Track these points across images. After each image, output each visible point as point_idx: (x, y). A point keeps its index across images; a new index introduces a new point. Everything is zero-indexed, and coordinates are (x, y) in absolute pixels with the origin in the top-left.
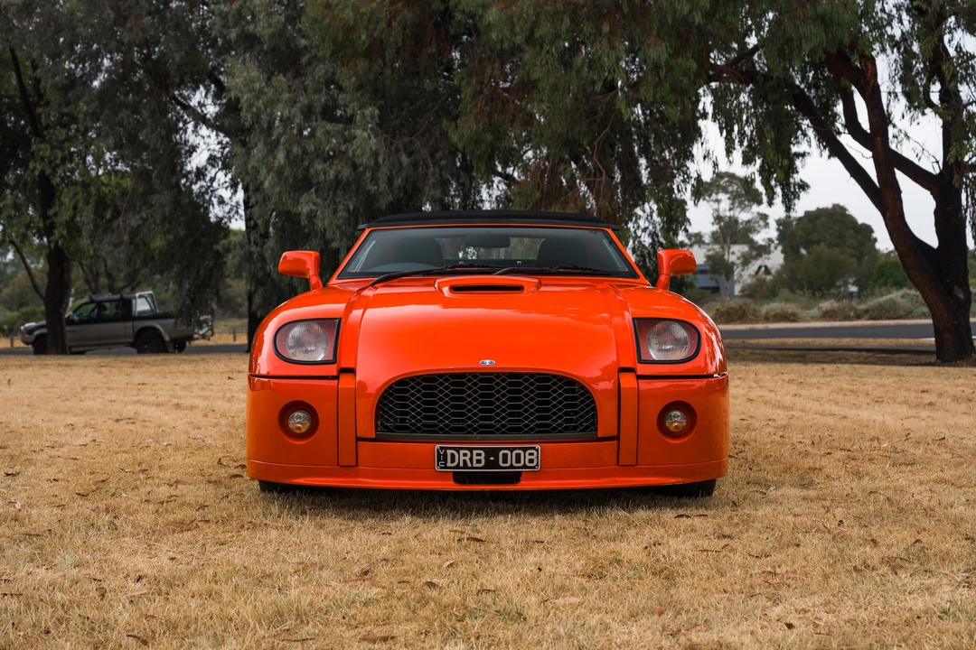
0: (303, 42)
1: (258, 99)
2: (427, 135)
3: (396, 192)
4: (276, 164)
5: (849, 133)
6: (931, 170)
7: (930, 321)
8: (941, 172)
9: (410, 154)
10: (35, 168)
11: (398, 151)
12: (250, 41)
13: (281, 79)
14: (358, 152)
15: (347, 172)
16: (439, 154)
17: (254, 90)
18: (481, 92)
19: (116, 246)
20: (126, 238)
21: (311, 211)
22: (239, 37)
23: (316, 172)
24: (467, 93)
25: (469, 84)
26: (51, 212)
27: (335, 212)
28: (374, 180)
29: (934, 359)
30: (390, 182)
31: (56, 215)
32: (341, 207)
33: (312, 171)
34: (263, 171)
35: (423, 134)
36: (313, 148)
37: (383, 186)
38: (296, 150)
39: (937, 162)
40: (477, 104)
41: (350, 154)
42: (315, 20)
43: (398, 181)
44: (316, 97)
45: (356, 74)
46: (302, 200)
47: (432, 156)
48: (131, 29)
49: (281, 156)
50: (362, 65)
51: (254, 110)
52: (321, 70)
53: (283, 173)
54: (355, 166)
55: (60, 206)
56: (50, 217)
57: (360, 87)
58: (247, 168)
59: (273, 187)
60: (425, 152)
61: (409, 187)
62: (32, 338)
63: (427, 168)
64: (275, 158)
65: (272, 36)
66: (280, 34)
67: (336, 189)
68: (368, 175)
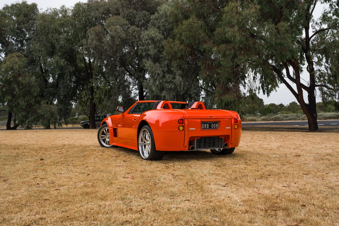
0: (161, 56)
1: (152, 69)
2: (191, 77)
3: (185, 91)
4: (156, 84)
5: (288, 77)
6: (307, 86)
7: (307, 121)
8: (310, 87)
9: (187, 82)
10: (90, 85)
11: (185, 81)
12: (148, 56)
13: (157, 64)
14: (177, 81)
15: (173, 86)
16: (194, 82)
17: (151, 67)
18: (206, 67)
19: (111, 103)
20: (114, 101)
21: (164, 95)
22: (145, 54)
23: (166, 86)
24: (202, 68)
25: (203, 65)
26: (94, 95)
27: (170, 95)
28: (180, 88)
29: (308, 130)
30: (183, 89)
31: (95, 96)
32: (171, 94)
33: (165, 86)
34: (153, 86)
35: (190, 77)
36: (165, 80)
37: (182, 90)
38: (161, 81)
39: (309, 84)
40: (205, 70)
41: (174, 82)
42: (167, 50)
43: (185, 88)
44: (164, 69)
45: (177, 63)
46: (162, 92)
47: (192, 82)
48: (119, 53)
49: (158, 82)
50: (178, 61)
51: (151, 71)
52: (166, 62)
53: (158, 86)
54: (175, 84)
55: (96, 94)
56: (93, 96)
57: (177, 66)
58: (148, 85)
59: (155, 89)
60: (191, 82)
61: (187, 90)
62: (83, 125)
63: (191, 85)
64: (156, 83)
65: (154, 55)
66: (156, 54)
67: (170, 90)
68: (178, 87)
